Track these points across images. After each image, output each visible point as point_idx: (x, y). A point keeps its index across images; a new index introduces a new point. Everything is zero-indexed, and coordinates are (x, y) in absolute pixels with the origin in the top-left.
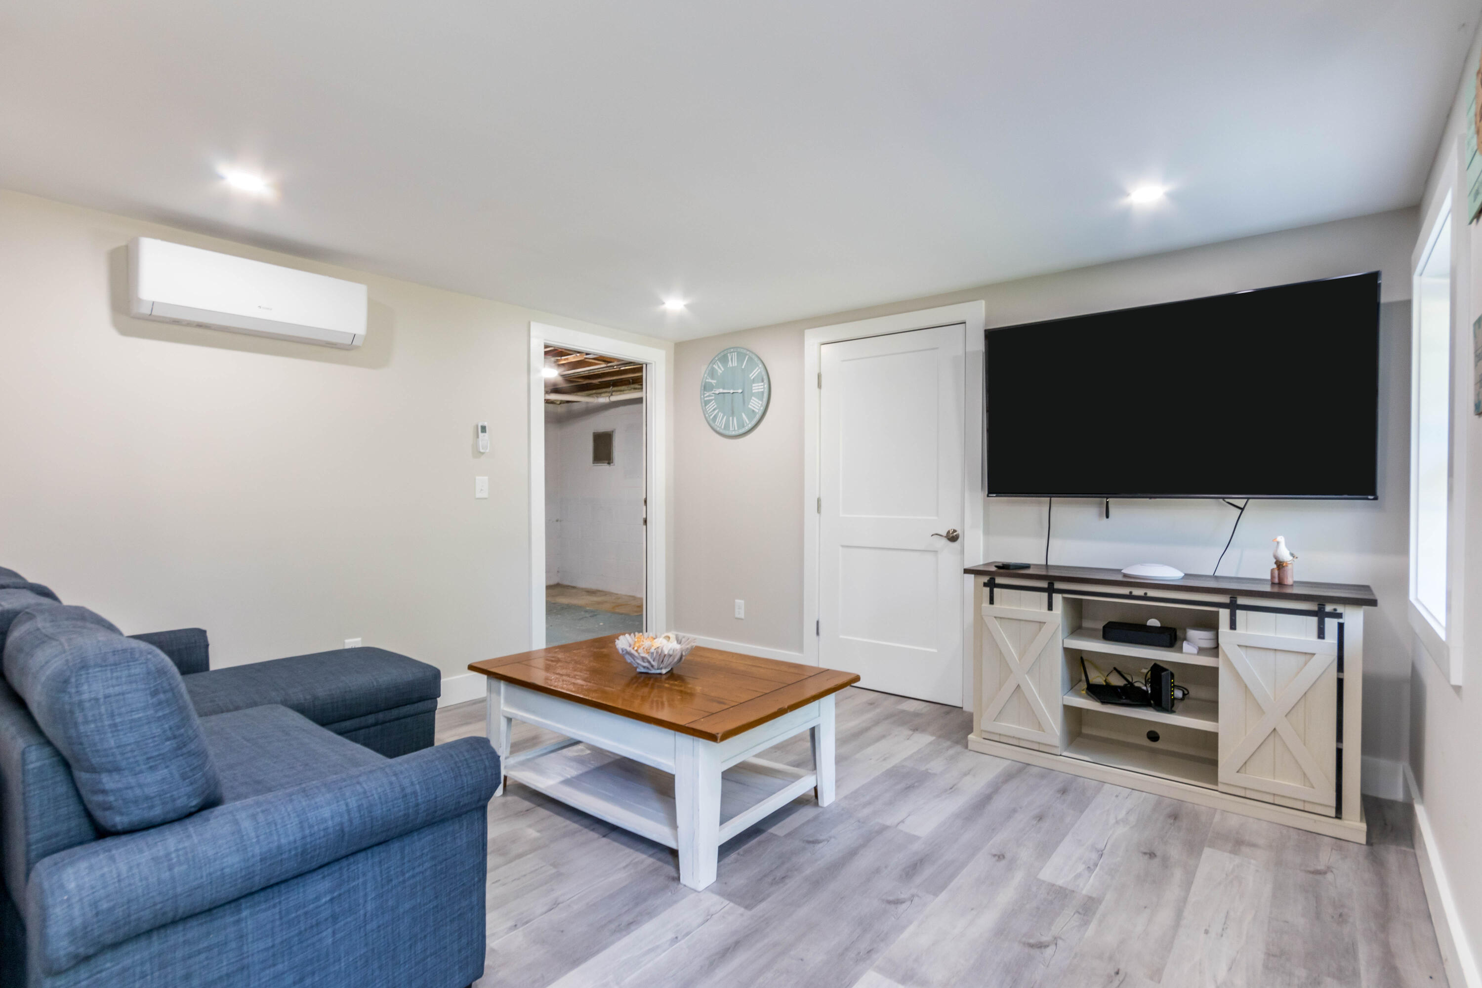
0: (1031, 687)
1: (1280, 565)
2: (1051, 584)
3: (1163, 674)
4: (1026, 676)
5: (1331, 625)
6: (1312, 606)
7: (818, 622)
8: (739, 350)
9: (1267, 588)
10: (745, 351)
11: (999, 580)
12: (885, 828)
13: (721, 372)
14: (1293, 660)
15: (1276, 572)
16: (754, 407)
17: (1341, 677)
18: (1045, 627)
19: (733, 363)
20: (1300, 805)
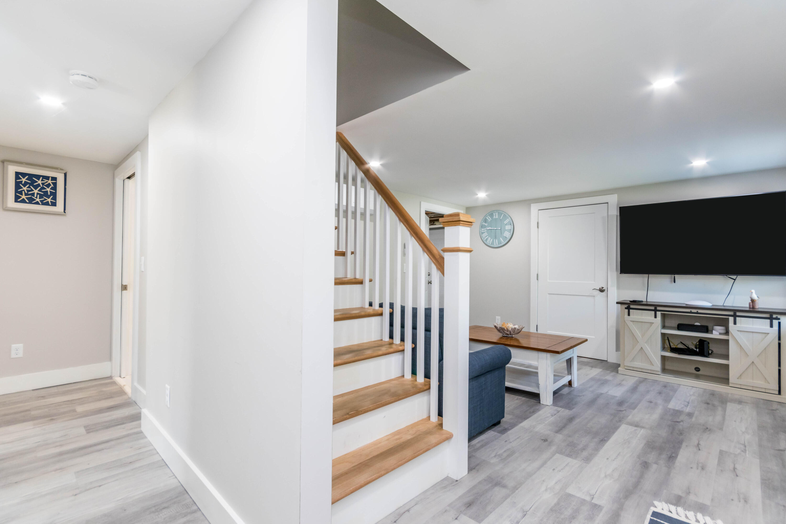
0: (647, 348)
1: (753, 301)
2: (656, 308)
3: (705, 342)
4: (645, 344)
5: (775, 322)
6: (767, 316)
7: (537, 326)
8: (499, 211)
9: (748, 309)
10: (502, 212)
11: (632, 306)
12: (602, 394)
13: (490, 220)
14: (760, 336)
15: (751, 304)
16: (506, 235)
17: (780, 342)
18: (653, 324)
19: (496, 216)
20: (764, 390)
